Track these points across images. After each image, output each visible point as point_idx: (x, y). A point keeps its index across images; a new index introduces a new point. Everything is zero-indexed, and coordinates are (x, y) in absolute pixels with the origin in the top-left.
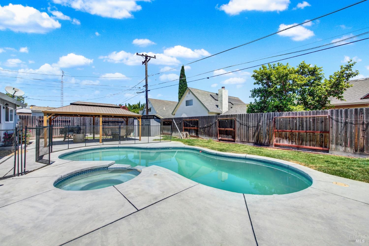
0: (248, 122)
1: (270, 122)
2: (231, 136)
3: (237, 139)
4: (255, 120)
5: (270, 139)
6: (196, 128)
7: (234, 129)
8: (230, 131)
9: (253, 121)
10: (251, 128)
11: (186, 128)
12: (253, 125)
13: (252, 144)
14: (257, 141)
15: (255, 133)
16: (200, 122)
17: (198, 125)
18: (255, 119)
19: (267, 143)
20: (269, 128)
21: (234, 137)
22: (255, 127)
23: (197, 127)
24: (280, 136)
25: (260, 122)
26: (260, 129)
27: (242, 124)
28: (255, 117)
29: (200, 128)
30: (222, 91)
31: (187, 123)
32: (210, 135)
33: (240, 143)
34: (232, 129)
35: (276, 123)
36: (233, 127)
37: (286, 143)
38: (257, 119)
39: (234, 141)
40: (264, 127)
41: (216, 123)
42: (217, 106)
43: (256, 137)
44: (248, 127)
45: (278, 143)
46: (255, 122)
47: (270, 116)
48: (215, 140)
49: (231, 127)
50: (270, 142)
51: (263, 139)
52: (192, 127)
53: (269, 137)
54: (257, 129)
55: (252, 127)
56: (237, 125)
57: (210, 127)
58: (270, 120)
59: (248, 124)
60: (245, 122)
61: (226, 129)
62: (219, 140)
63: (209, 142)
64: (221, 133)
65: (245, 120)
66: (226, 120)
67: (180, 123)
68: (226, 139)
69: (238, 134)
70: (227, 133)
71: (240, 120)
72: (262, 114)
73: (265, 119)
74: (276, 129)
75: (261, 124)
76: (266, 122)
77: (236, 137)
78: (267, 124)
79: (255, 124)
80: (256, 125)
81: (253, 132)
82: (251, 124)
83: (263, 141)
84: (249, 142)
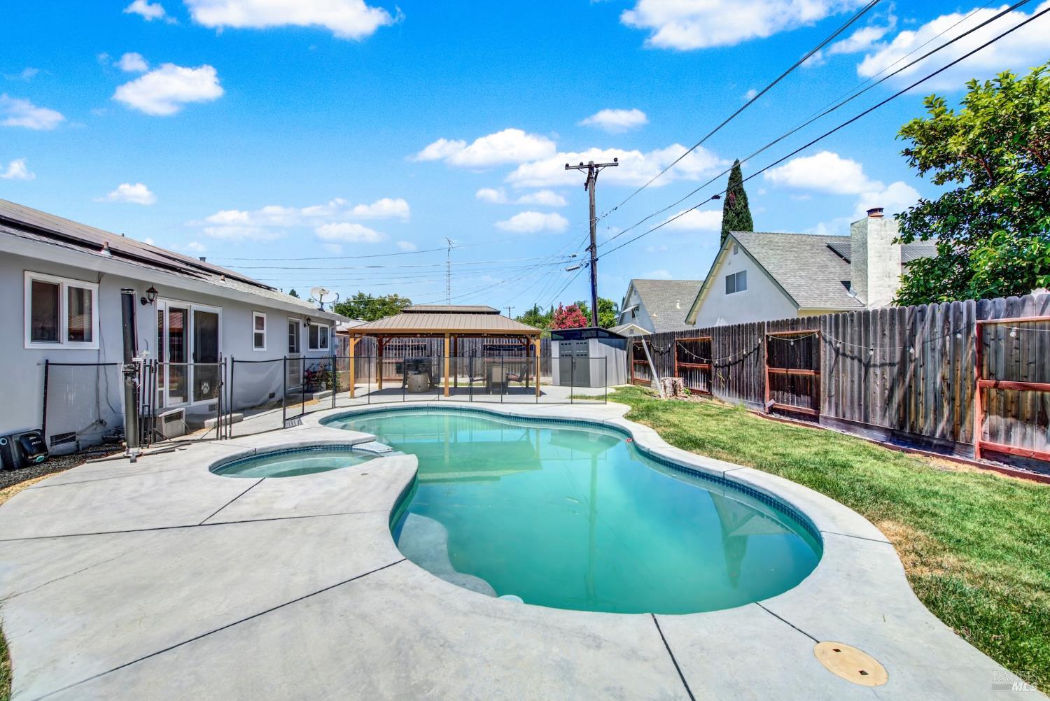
0: (867, 344)
1: (956, 344)
2: (807, 399)
3: (826, 411)
4: (892, 338)
5: (959, 420)
6: (706, 366)
7: (818, 371)
8: (805, 377)
9: (887, 340)
10: (878, 371)
11: (683, 365)
12: (883, 357)
13: (880, 436)
14: (902, 424)
15: (892, 390)
16: (715, 346)
17: (710, 358)
18: (892, 330)
19: (943, 436)
20: (953, 371)
21: (816, 405)
22: (892, 365)
23: (710, 363)
24: (1012, 410)
25: (913, 345)
26: (915, 375)
27: (844, 355)
28: (892, 324)
29: (716, 367)
31: (685, 351)
32: (741, 389)
33: (838, 426)
34: (811, 373)
35: (990, 351)
36: (814, 364)
38: (902, 333)
39: (815, 418)
40: (930, 367)
41: (758, 349)
43: (895, 406)
44: (867, 366)
45: (1000, 444)
46: (892, 345)
47: (957, 320)
48: (755, 408)
49: (808, 366)
50: (955, 434)
51: (926, 417)
52: (698, 361)
53: (952, 411)
54: (902, 373)
55: (882, 365)
56: (826, 355)
57: (741, 361)
58: (955, 333)
59: (867, 351)
60: (856, 346)
61: (792, 371)
62: (771, 410)
64: (777, 384)
65: (856, 337)
66: (791, 336)
67: (669, 351)
68: (793, 407)
69: (830, 391)
70: (797, 387)
71: (837, 337)
72: (923, 312)
73: (932, 333)
74: (990, 375)
75: (915, 352)
76: (938, 345)
77: (824, 403)
78: (943, 354)
79: (892, 353)
80: (897, 359)
81: (884, 388)
82: (876, 355)
83: (925, 426)
84: (867, 427)
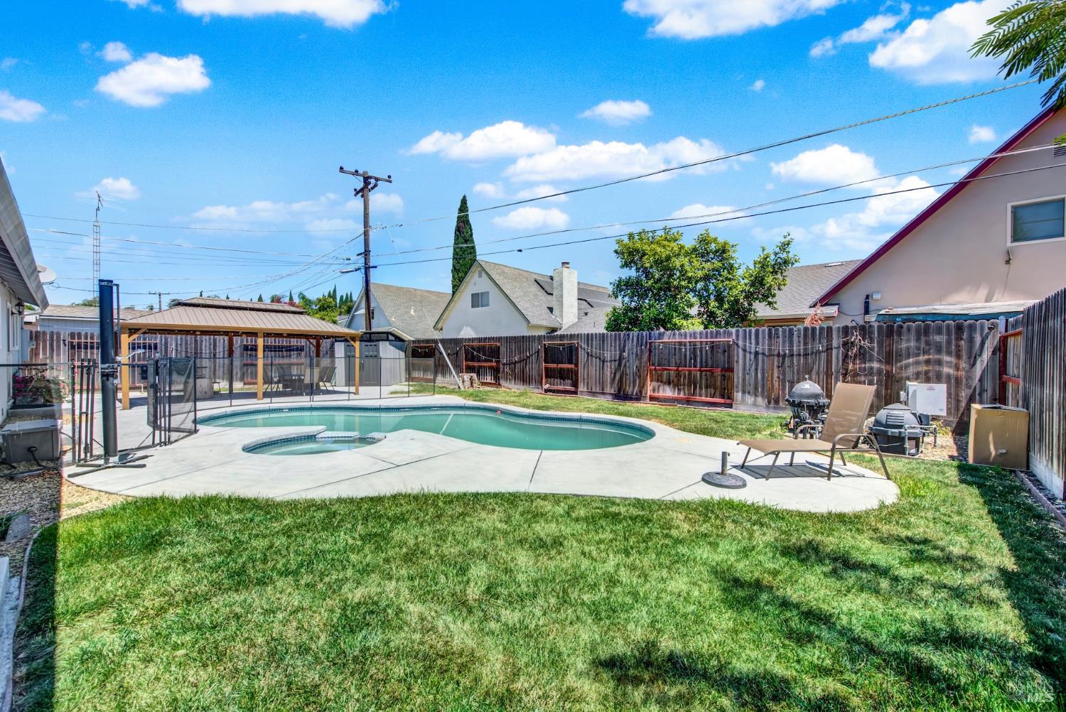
0: (603, 350)
1: (641, 350)
2: (569, 381)
3: (582, 388)
4: (615, 347)
5: (642, 386)
6: (494, 364)
7: (577, 365)
8: (568, 369)
9: (613, 348)
10: (609, 364)
11: (471, 363)
12: (611, 357)
13: (610, 398)
14: (619, 390)
15: (615, 374)
16: (503, 350)
17: (499, 358)
18: (615, 343)
19: (637, 394)
20: (641, 363)
21: (575, 385)
22: (615, 361)
23: (498, 362)
24: (660, 380)
25: (624, 351)
26: (625, 366)
27: (592, 356)
28: (615, 341)
29: (504, 364)
30: (562, 273)
31: (473, 353)
32: (524, 379)
33: (589, 396)
34: (572, 366)
35: (653, 354)
36: (574, 362)
37: (668, 392)
38: (619, 345)
39: (575, 393)
40: (631, 361)
41: (538, 352)
42: (551, 309)
43: (616, 382)
44: (603, 362)
45: (656, 394)
46: (615, 351)
47: (642, 340)
48: (536, 391)
49: (570, 362)
50: (641, 392)
51: (630, 385)
52: (486, 361)
53: (640, 382)
54: (620, 365)
55: (611, 361)
56: (582, 356)
57: (524, 361)
58: (641, 346)
59: (603, 354)
60: (598, 351)
61: (560, 366)
62: (546, 391)
63: (521, 395)
64: (550, 374)
65: (598, 347)
66: (560, 345)
67: (457, 353)
68: (561, 387)
69: (584, 376)
70: (562, 375)
71: (588, 346)
72: (628, 335)
73: (632, 346)
74: (653, 365)
75: (625, 354)
76: (635, 350)
77: (580, 383)
78: (637, 355)
79: (615, 354)
80: (617, 358)
81: (611, 373)
82: (608, 355)
83: (629, 390)
84: (603, 394)
